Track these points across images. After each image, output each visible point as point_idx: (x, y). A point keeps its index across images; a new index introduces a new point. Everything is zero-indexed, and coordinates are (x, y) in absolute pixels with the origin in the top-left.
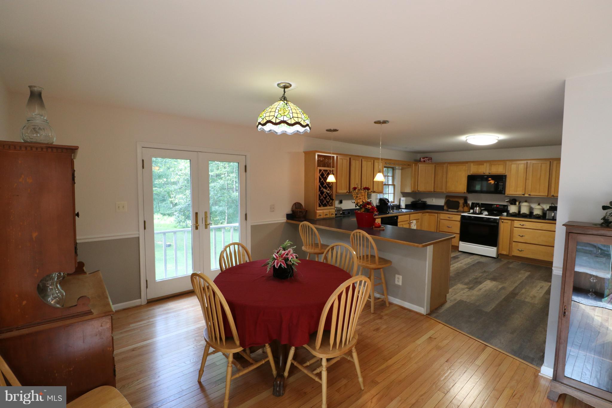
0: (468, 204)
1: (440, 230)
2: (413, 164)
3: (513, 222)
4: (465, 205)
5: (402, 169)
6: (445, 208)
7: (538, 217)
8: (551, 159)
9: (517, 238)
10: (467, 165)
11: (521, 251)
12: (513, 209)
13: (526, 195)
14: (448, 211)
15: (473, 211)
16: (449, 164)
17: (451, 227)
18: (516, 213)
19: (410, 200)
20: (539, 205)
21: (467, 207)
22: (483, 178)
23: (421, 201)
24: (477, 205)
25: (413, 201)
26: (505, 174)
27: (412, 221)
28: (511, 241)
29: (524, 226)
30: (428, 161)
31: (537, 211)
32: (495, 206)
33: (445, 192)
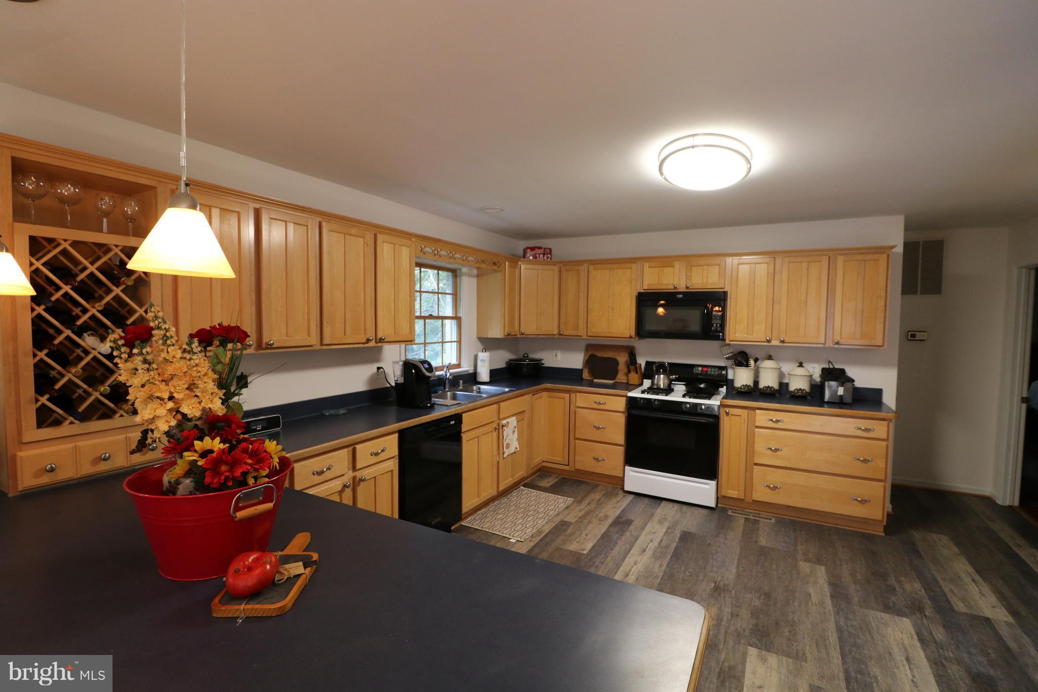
0: (638, 365)
1: (577, 436)
2: (507, 262)
3: (753, 412)
4: (632, 367)
5: (478, 276)
6: (586, 375)
7: (799, 398)
8: (832, 250)
9: (763, 456)
10: (634, 266)
11: (775, 488)
12: (742, 377)
13: (775, 343)
14: (592, 384)
15: (653, 383)
16: (592, 264)
17: (604, 428)
18: (749, 386)
19: (501, 358)
20: (801, 365)
21: (637, 373)
22: (671, 299)
23: (531, 360)
24: (661, 368)
25: (511, 360)
26: (724, 290)
27: (504, 422)
28: (751, 464)
29: (780, 423)
30: (544, 257)
31: (798, 383)
32: (700, 369)
33: (584, 337)
